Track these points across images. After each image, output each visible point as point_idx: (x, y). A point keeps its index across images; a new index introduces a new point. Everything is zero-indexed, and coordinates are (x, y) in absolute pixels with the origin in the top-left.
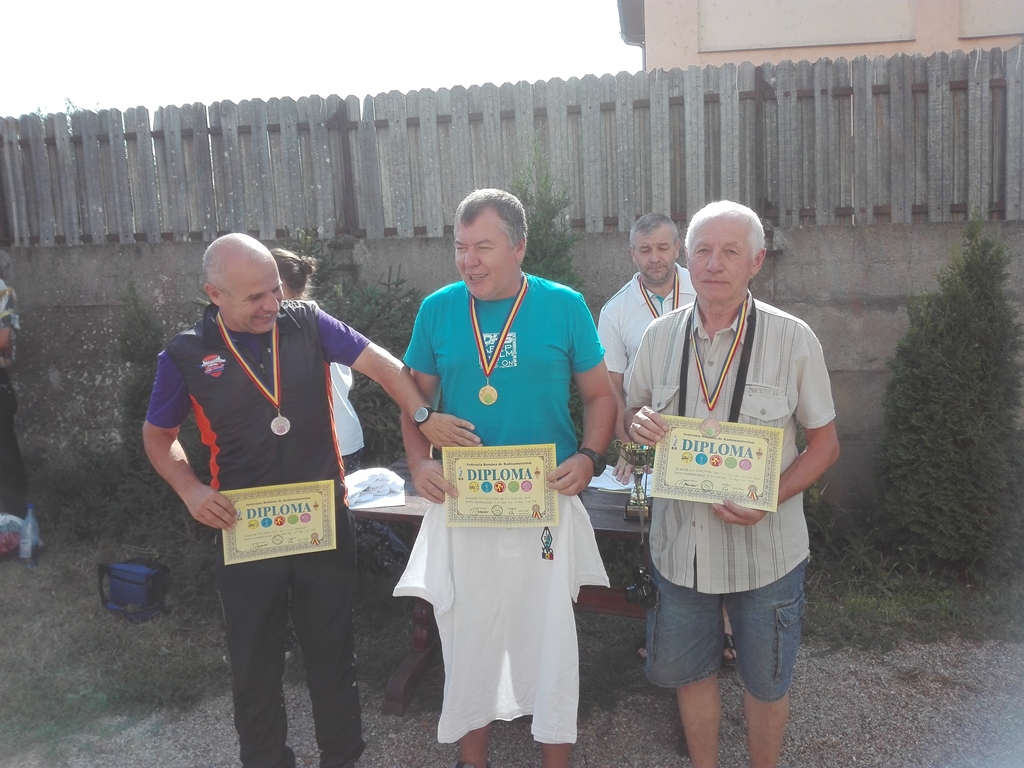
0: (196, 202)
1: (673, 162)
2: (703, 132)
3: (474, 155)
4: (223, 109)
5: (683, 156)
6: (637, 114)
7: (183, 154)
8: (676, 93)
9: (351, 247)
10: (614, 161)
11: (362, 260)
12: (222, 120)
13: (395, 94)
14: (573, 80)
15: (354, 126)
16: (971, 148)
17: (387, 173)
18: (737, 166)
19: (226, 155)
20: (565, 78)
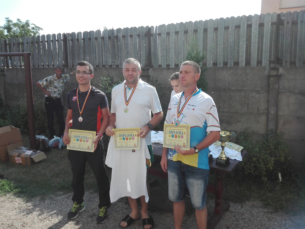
0: (111, 57)
1: (247, 45)
6: (236, 30)
7: (108, 43)
8: (249, 23)
9: (148, 70)
10: (228, 45)
11: (151, 74)
12: (118, 34)
13: (164, 25)
14: (217, 19)
15: (152, 35)
17: (160, 49)
18: (269, 46)
19: (119, 43)
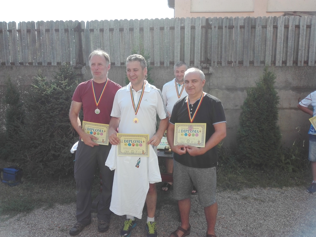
0: (31, 53)
1: (181, 46)
2: (190, 37)
3: (121, 41)
4: (40, 23)
5: (184, 44)
6: (171, 31)
7: (27, 37)
8: (182, 25)
9: (81, 68)
10: (163, 45)
11: (84, 72)
12: (40, 27)
13: (96, 21)
14: (152, 20)
15: (83, 30)
16: (267, 45)
17: (93, 46)
18: (200, 48)
19: (41, 38)
20: (149, 19)
